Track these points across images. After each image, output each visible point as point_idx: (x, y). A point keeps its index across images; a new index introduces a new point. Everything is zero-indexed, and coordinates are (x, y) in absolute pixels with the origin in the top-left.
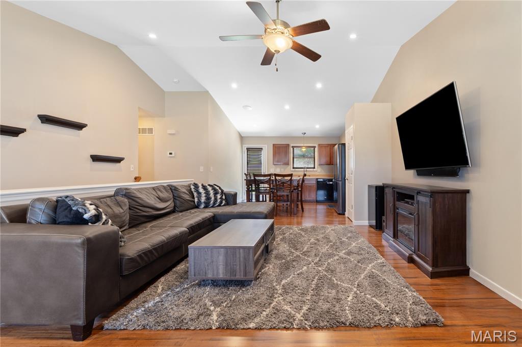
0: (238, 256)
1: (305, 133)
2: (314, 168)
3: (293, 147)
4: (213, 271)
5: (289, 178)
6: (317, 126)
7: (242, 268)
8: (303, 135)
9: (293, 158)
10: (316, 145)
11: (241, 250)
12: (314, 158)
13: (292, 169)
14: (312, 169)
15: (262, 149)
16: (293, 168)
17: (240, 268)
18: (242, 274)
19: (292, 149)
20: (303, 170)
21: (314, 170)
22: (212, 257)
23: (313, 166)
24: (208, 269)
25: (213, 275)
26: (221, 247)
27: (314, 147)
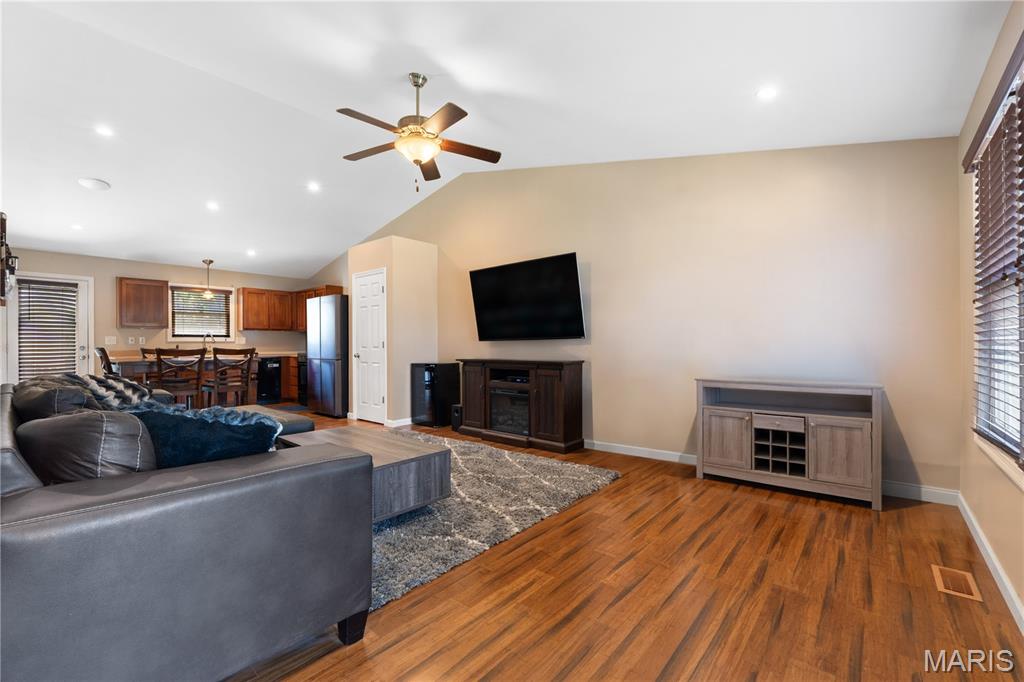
0: (433, 467)
1: (211, 262)
2: (228, 336)
3: (174, 289)
4: (402, 501)
5: (195, 358)
6: (251, 253)
7: (438, 484)
8: (206, 266)
9: (173, 313)
10: (233, 289)
11: (437, 458)
12: (228, 316)
13: (171, 339)
14: (223, 339)
15: (76, 285)
16: (174, 336)
17: (435, 485)
18: (438, 493)
19: (170, 292)
20: (201, 339)
21: (228, 339)
22: (399, 478)
23: (224, 332)
24: (394, 499)
25: (402, 506)
26: (412, 460)
27: (228, 293)
